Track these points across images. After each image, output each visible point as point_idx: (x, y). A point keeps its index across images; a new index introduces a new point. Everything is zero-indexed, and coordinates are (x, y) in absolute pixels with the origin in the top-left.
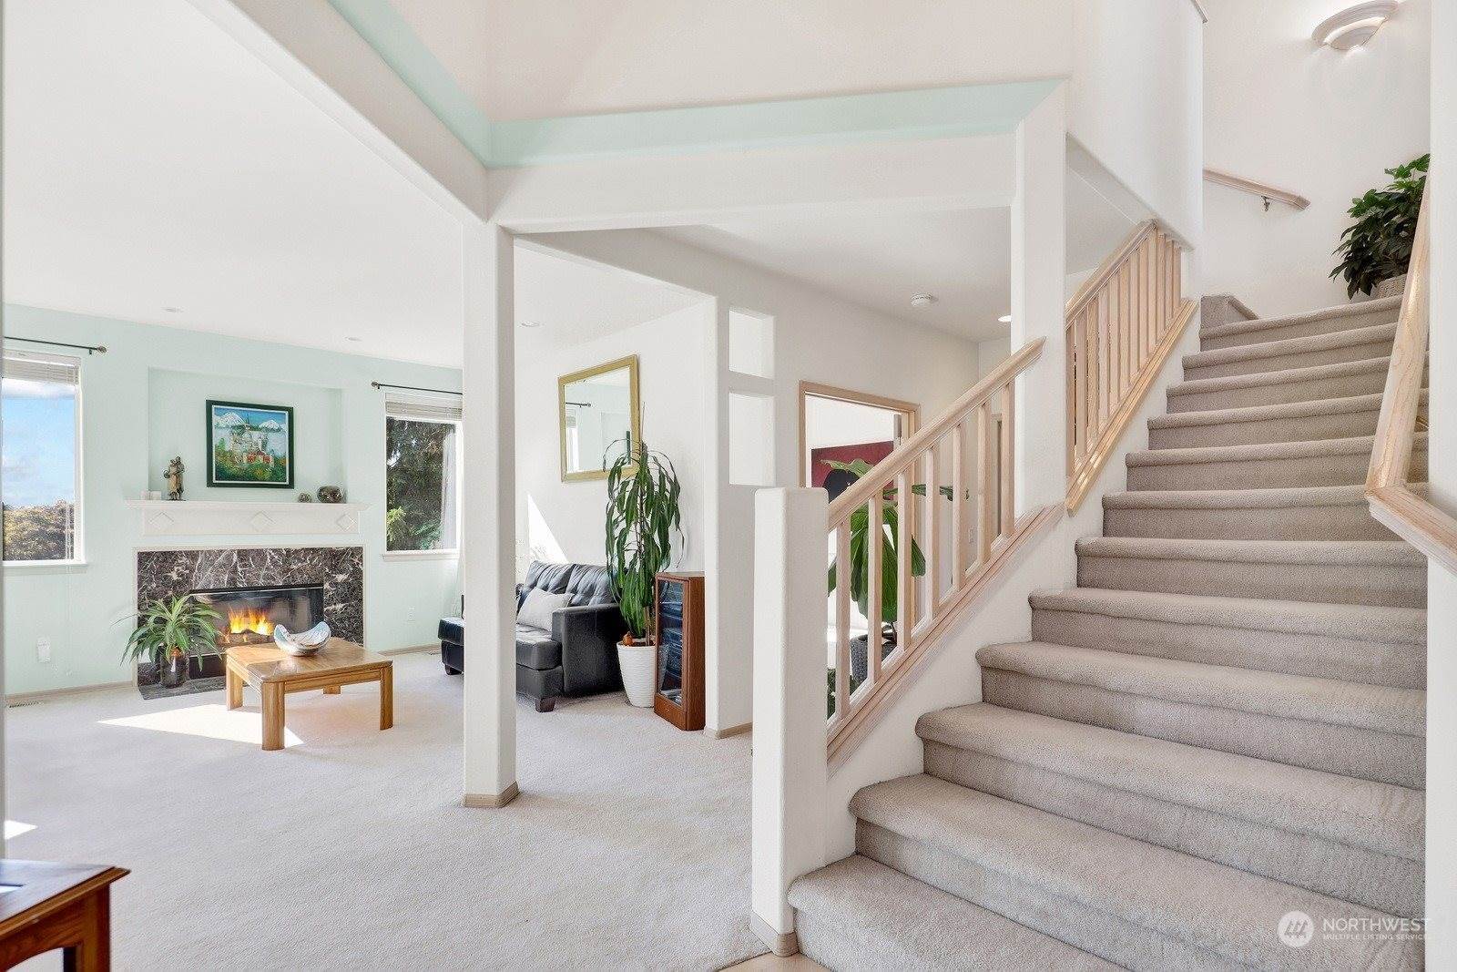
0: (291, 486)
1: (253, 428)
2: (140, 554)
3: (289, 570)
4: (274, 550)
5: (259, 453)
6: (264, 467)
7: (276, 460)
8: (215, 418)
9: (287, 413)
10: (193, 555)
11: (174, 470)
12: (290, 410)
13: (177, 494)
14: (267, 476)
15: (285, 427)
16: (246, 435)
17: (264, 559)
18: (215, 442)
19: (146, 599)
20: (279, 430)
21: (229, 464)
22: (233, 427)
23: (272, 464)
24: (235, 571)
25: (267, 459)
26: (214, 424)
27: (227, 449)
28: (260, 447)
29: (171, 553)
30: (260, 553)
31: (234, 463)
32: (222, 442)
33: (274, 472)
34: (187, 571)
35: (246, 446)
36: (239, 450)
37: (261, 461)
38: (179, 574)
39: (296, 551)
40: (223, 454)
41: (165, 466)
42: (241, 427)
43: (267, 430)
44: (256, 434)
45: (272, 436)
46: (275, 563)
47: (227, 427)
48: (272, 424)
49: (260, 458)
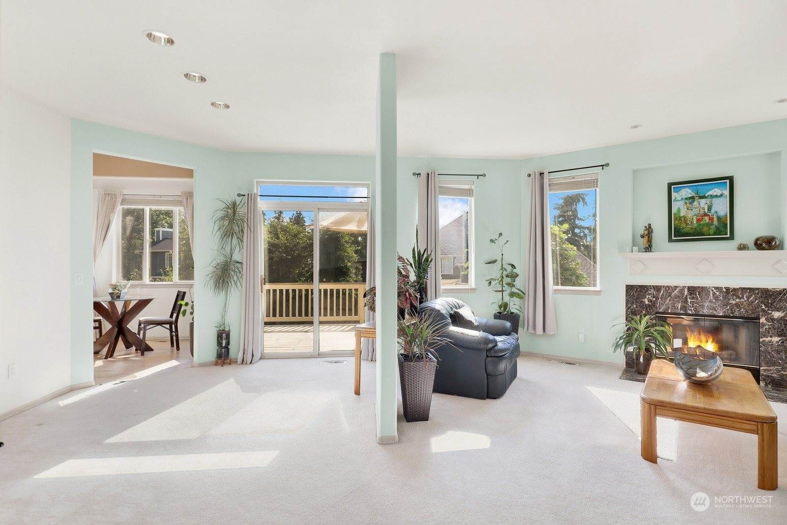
0: (732, 237)
1: (701, 198)
2: (627, 286)
3: (728, 304)
4: (716, 288)
5: (706, 215)
6: (709, 225)
7: (719, 218)
8: (674, 195)
9: (728, 181)
10: (658, 288)
11: (646, 232)
12: (731, 179)
13: (649, 248)
14: (712, 231)
15: (727, 192)
16: (696, 203)
17: (708, 294)
18: (674, 210)
19: (631, 314)
20: (721, 195)
21: (683, 225)
22: (686, 199)
23: (715, 222)
24: (686, 301)
25: (712, 219)
26: (673, 198)
27: (682, 215)
28: (706, 211)
29: (645, 286)
30: (705, 290)
31: (687, 224)
32: (679, 210)
33: (717, 228)
34: (654, 299)
35: (696, 211)
36: (690, 214)
37: (707, 221)
38: (650, 301)
39: (735, 290)
40: (679, 219)
41: (641, 230)
42: (692, 198)
43: (712, 196)
44: (703, 201)
45: (715, 201)
46: (716, 298)
47: (682, 199)
48: (716, 191)
49: (707, 218)
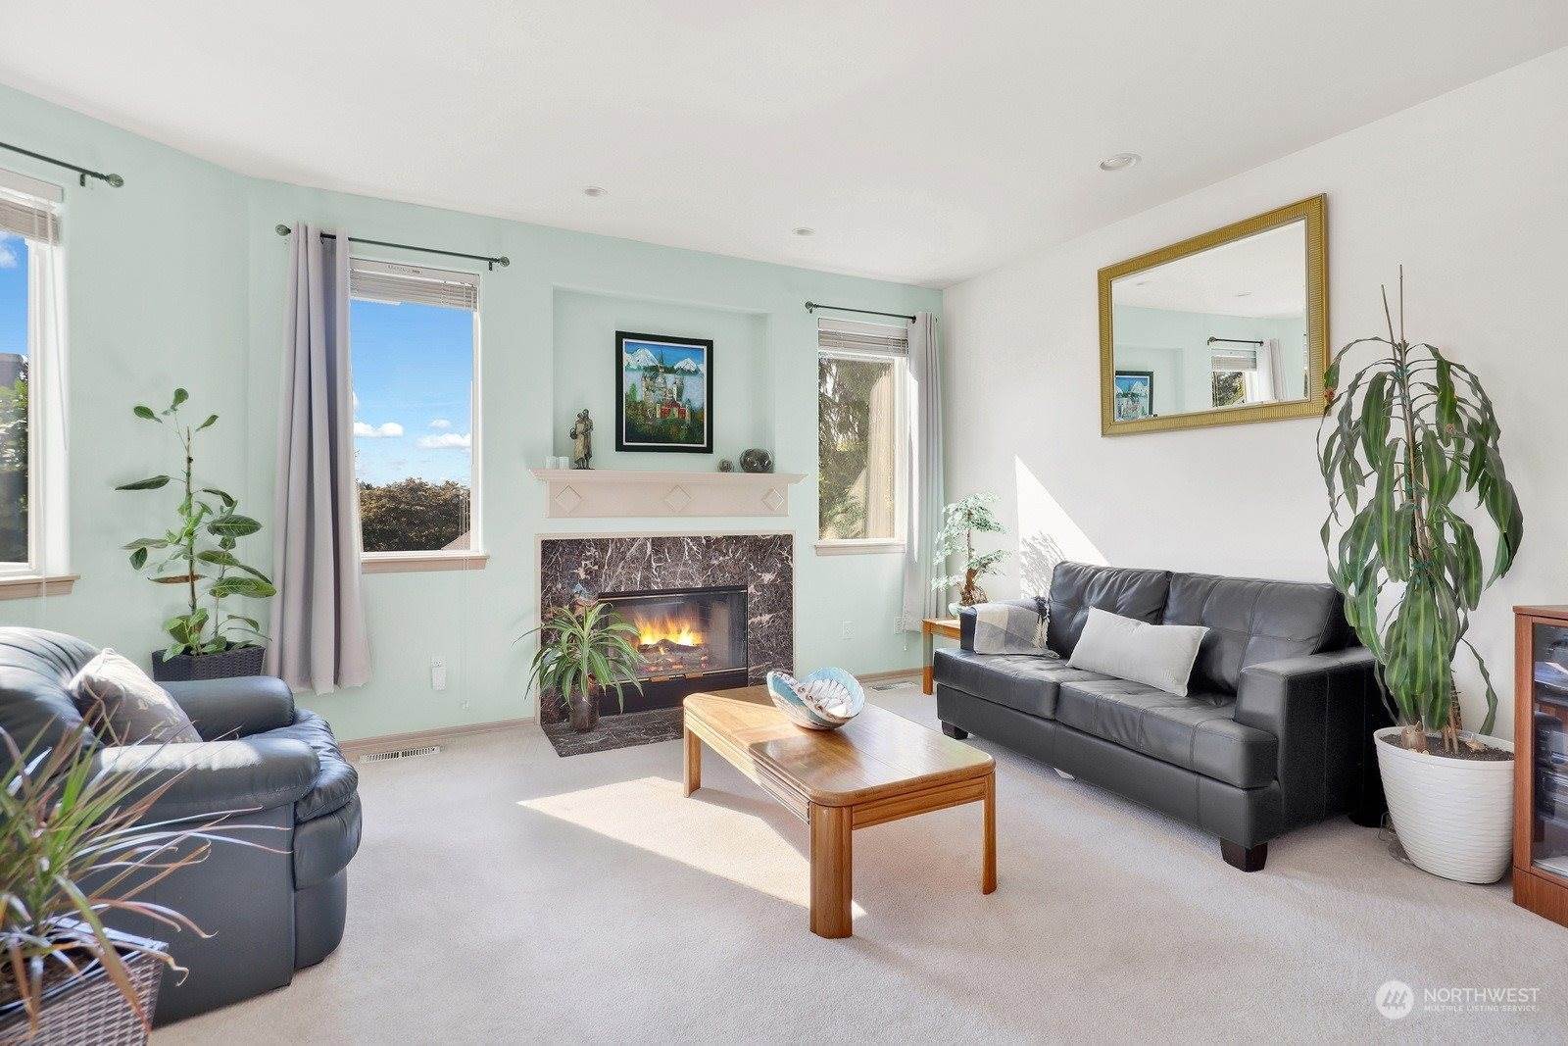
0: (709, 450)
1: (670, 371)
2: (545, 543)
3: (709, 566)
4: (693, 539)
5: (674, 404)
6: (680, 422)
7: (693, 413)
8: (626, 356)
9: (705, 348)
10: (601, 544)
11: (581, 427)
12: (709, 344)
13: (583, 461)
14: (683, 435)
15: (703, 368)
16: (660, 380)
17: (681, 552)
18: (626, 389)
19: (553, 601)
20: (696, 372)
21: (641, 419)
22: (646, 369)
23: (688, 418)
24: (649, 566)
25: (682, 412)
26: (625, 364)
27: (638, 398)
28: (675, 397)
29: (579, 542)
30: (676, 542)
31: (646, 418)
32: (634, 388)
33: (690, 430)
34: (596, 567)
35: (658, 395)
36: (652, 399)
37: (677, 416)
38: (588, 572)
39: (718, 540)
40: (634, 405)
41: (569, 423)
42: (654, 369)
43: (685, 372)
44: (670, 377)
45: (688, 380)
46: (692, 557)
47: (639, 368)
48: (688, 364)
49: (675, 410)
